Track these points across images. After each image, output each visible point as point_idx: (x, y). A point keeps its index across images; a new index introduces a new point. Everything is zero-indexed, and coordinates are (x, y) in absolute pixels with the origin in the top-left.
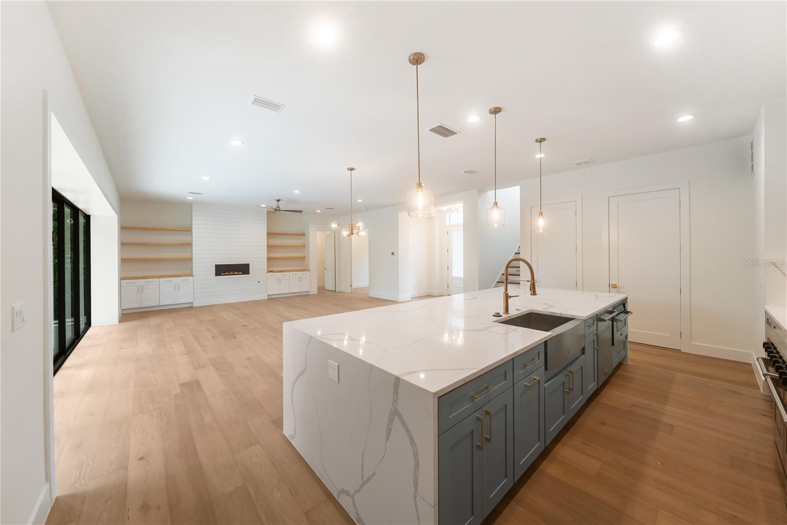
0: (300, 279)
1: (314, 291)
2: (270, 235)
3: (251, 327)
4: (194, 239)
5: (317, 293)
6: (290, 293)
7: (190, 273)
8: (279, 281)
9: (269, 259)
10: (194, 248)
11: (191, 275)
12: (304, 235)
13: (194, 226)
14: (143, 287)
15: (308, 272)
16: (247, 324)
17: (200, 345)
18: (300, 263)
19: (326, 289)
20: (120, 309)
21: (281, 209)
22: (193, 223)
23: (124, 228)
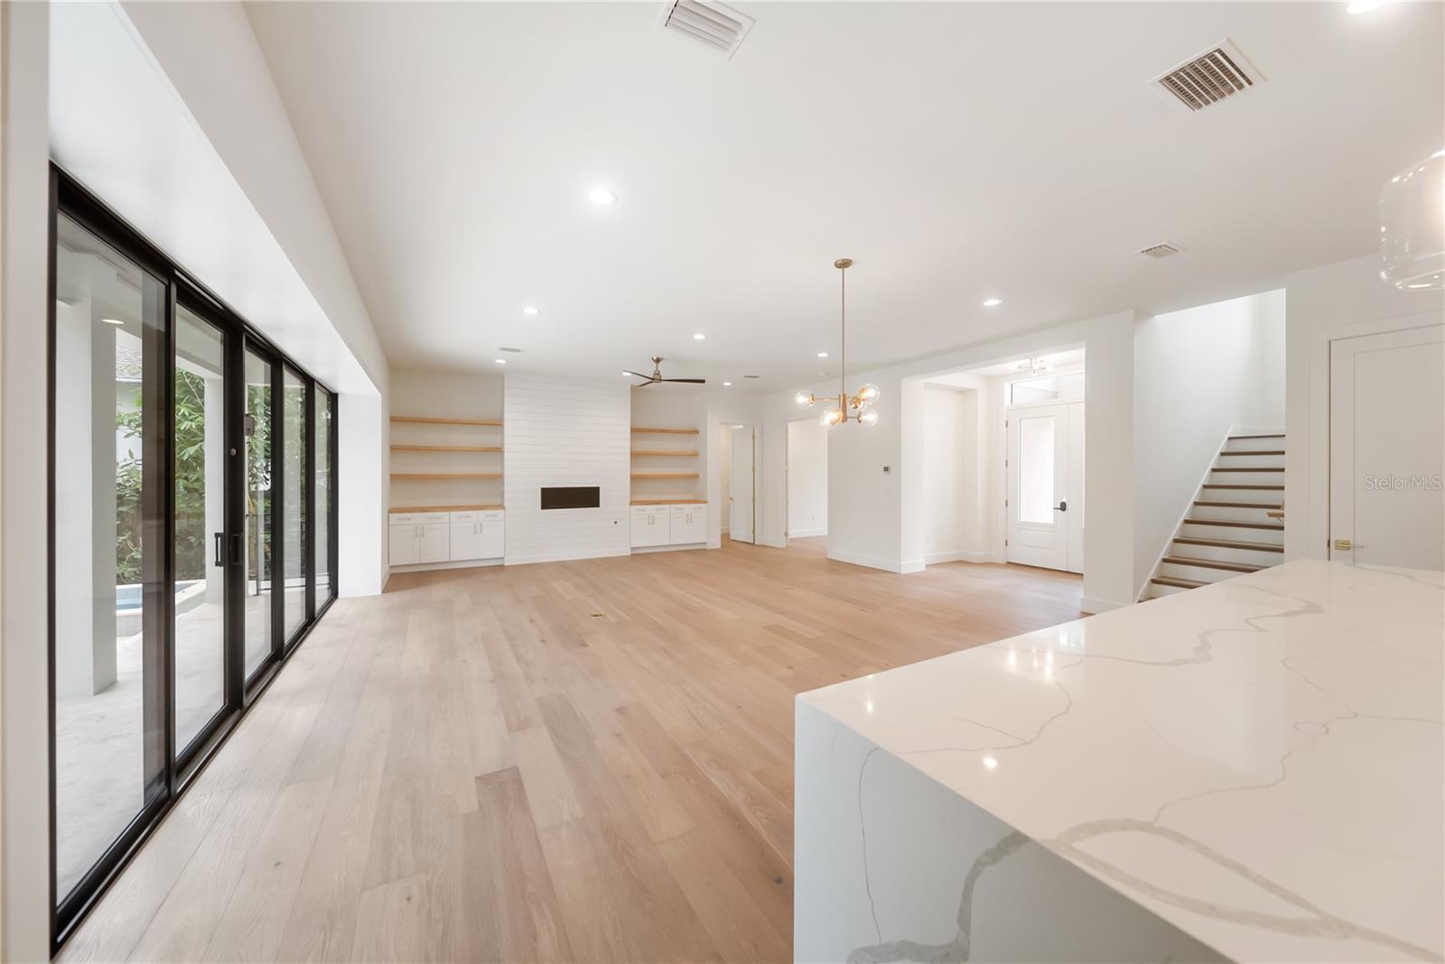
0: (689, 520)
1: (715, 542)
2: (635, 431)
3: (613, 619)
4: (506, 440)
5: (719, 546)
6: (670, 545)
7: (499, 503)
8: (651, 521)
9: (634, 478)
10: (506, 455)
11: (501, 507)
12: (697, 432)
13: (506, 416)
14: (423, 527)
15: (704, 505)
16: (603, 613)
17: (519, 658)
18: (688, 487)
19: (732, 538)
20: (387, 566)
21: (662, 378)
22: (506, 409)
23: (395, 421)
